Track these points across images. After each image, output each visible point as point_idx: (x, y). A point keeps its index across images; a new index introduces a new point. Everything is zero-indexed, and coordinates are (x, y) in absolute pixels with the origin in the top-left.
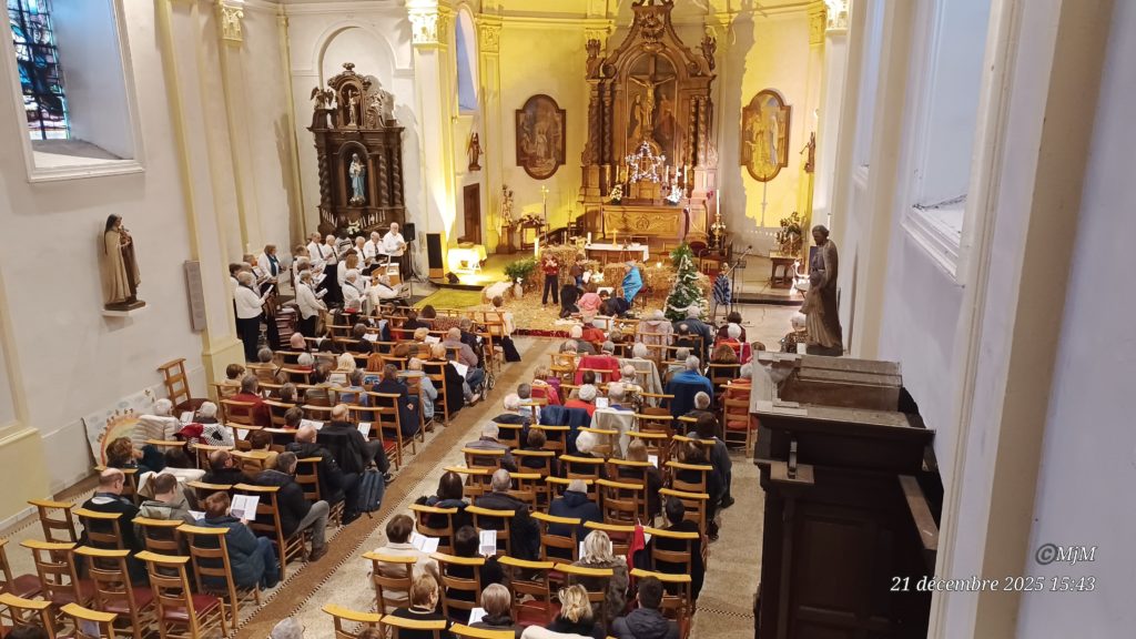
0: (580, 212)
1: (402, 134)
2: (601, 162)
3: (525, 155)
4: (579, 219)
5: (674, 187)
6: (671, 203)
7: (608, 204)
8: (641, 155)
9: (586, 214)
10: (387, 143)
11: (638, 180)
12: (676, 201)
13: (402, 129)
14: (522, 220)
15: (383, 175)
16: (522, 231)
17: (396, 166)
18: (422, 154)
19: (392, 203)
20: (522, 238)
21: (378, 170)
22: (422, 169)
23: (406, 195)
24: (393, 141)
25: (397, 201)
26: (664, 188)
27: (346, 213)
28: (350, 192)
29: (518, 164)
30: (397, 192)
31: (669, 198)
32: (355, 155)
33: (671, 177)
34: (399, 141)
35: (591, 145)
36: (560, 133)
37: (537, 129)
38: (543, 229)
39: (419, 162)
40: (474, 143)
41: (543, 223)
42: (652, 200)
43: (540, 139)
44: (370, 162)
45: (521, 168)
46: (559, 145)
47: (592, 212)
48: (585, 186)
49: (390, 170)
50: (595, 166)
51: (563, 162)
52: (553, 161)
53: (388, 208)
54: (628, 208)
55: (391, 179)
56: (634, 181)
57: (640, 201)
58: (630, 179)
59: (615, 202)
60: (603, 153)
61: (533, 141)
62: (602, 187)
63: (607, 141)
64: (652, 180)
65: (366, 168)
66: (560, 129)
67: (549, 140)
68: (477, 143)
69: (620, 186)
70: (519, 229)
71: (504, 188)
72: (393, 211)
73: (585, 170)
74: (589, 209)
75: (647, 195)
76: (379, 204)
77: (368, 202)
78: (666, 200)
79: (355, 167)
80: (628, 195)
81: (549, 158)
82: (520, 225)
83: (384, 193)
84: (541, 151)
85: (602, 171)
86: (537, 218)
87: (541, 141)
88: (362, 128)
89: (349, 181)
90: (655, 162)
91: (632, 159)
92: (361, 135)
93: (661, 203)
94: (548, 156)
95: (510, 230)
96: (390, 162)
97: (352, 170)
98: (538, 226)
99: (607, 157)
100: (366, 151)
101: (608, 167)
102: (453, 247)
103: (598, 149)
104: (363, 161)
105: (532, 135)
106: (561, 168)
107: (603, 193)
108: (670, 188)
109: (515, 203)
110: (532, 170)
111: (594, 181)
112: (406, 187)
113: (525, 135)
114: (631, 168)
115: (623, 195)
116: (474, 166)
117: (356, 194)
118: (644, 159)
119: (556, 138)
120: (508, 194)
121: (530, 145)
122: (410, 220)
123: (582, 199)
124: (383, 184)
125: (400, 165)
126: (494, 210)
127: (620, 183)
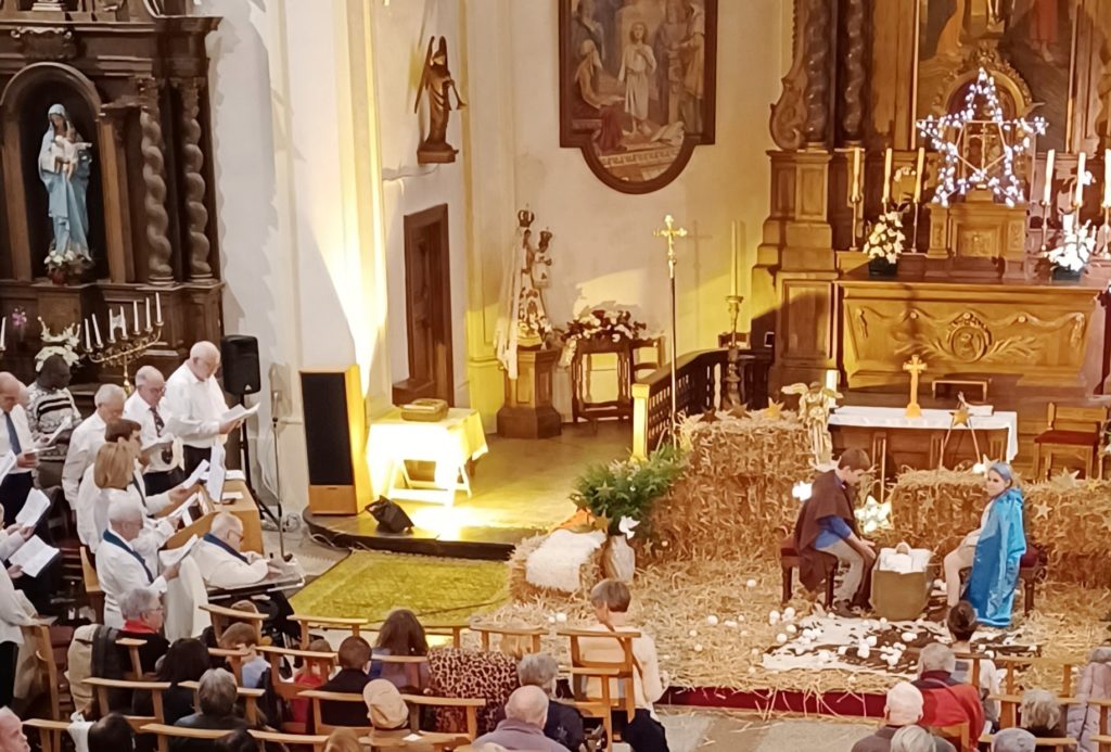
0: (767, 299)
1: (211, 39)
2: (837, 136)
3: (589, 111)
4: (760, 324)
5: (1068, 221)
6: (1063, 273)
7: (856, 274)
8: (969, 115)
9: (786, 306)
10: (164, 70)
11: (953, 198)
12: (1076, 266)
13: (210, 24)
14: (577, 327)
15: (150, 175)
16: (576, 359)
17: (193, 148)
18: (279, 109)
19: (183, 271)
20: (575, 385)
21: (133, 161)
22: (280, 158)
23: (226, 245)
24: (184, 63)
25: (199, 262)
26: (1036, 223)
27: (31, 302)
28: (42, 233)
29: (564, 143)
30: (198, 235)
31: (1054, 256)
32: (56, 109)
33: (1060, 186)
34: (203, 64)
35: (801, 83)
36: (700, 41)
37: (626, 27)
38: (645, 355)
39: (270, 136)
40: (435, 72)
41: (643, 335)
42: (999, 264)
43: (637, 59)
44: (108, 134)
45: (575, 155)
46: (695, 80)
47: (803, 301)
48: (782, 213)
49: (176, 162)
50: (815, 148)
51: (708, 138)
52: (674, 133)
53: (169, 287)
54: (924, 290)
55: (178, 192)
56: (942, 198)
57: (959, 267)
58: (928, 195)
59: (880, 270)
60: (842, 107)
61: (612, 67)
62: (837, 217)
63: (854, 67)
64: (1001, 199)
65: (94, 153)
66: (699, 27)
67: (664, 63)
68: (443, 70)
69: (893, 216)
70: (568, 356)
71: (526, 220)
72: (185, 296)
73: (781, 163)
74: (793, 293)
75: (984, 245)
76: (140, 273)
77: (100, 267)
78: (1045, 261)
79: (59, 150)
80: (923, 247)
81: (665, 122)
82: (572, 343)
83: (156, 236)
84: (638, 97)
85: (839, 166)
86: (624, 319)
87: (639, 65)
88: (80, 17)
89: (38, 196)
90: (1013, 138)
91: (938, 127)
92: (78, 44)
93: (1029, 273)
94: (659, 114)
95: (544, 358)
96: (174, 134)
97: (47, 159)
98: (628, 347)
99: (852, 121)
100: (94, 98)
101: (857, 153)
102: (381, 416)
103: (824, 95)
104: (84, 127)
105: (610, 45)
106: (700, 153)
107: (840, 242)
108: (1056, 225)
109: (556, 268)
110: (608, 160)
111: (813, 199)
112: (224, 215)
113: (588, 45)
114: (935, 159)
115: (907, 245)
116: (434, 147)
117: (62, 238)
118: (975, 129)
119: (685, 55)
120: (535, 241)
121: (603, 79)
122: (240, 327)
123: (771, 258)
124: (154, 206)
125: (205, 143)
126: (492, 293)
127: (892, 205)
